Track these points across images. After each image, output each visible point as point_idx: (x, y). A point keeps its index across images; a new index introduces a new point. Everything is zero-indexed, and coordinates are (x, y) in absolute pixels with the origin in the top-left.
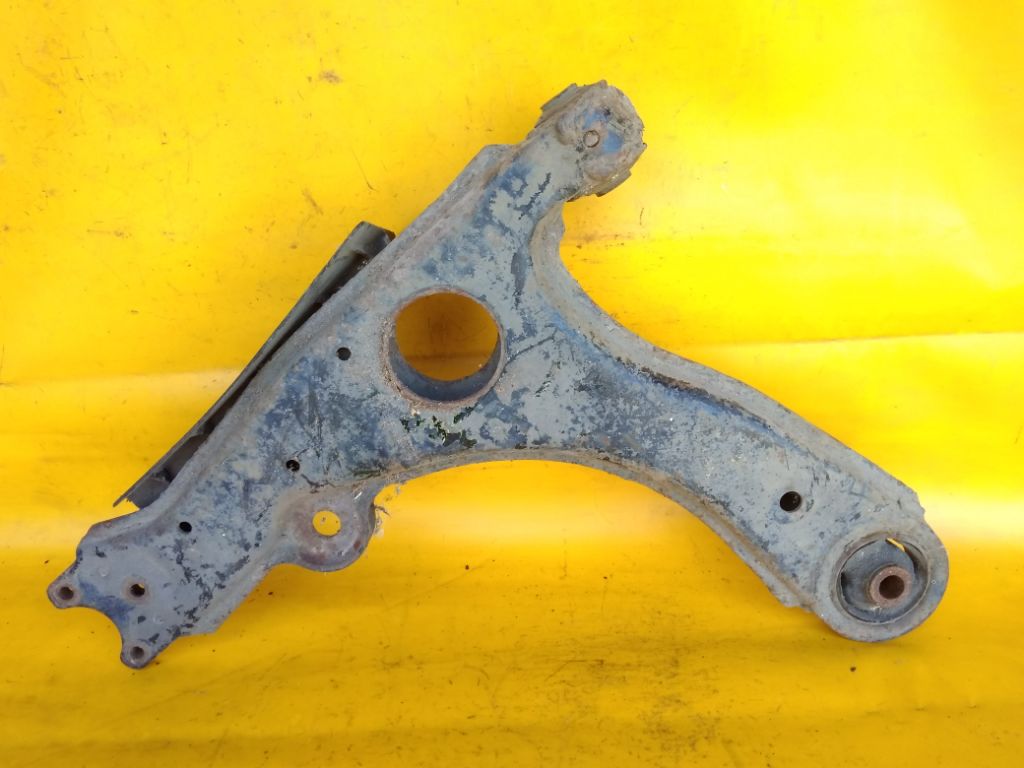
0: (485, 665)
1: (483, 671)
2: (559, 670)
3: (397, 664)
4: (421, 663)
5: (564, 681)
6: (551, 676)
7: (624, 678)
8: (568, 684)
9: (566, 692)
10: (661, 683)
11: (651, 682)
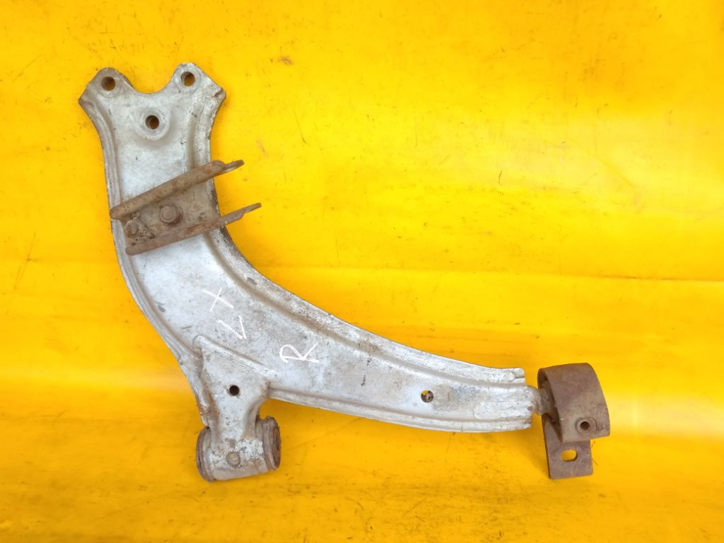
0: (361, 499)
1: (359, 504)
2: (414, 507)
3: (298, 492)
4: (316, 493)
5: (417, 517)
6: (408, 512)
7: (460, 517)
8: (420, 519)
9: (419, 525)
10: (486, 524)
11: (480, 523)
